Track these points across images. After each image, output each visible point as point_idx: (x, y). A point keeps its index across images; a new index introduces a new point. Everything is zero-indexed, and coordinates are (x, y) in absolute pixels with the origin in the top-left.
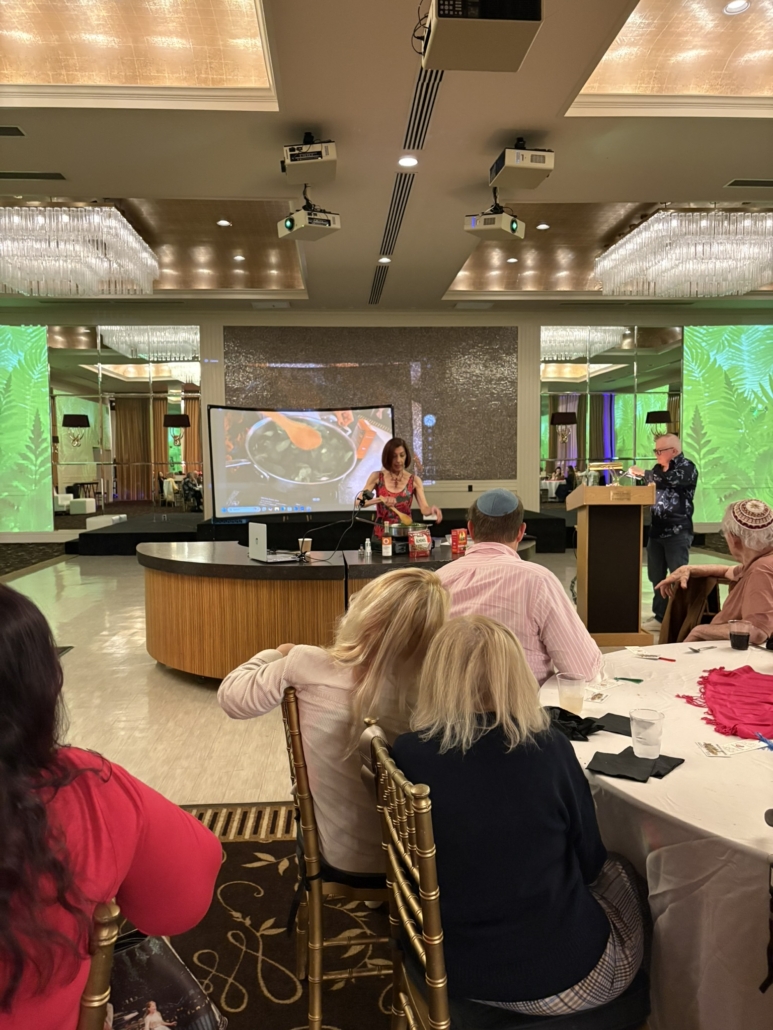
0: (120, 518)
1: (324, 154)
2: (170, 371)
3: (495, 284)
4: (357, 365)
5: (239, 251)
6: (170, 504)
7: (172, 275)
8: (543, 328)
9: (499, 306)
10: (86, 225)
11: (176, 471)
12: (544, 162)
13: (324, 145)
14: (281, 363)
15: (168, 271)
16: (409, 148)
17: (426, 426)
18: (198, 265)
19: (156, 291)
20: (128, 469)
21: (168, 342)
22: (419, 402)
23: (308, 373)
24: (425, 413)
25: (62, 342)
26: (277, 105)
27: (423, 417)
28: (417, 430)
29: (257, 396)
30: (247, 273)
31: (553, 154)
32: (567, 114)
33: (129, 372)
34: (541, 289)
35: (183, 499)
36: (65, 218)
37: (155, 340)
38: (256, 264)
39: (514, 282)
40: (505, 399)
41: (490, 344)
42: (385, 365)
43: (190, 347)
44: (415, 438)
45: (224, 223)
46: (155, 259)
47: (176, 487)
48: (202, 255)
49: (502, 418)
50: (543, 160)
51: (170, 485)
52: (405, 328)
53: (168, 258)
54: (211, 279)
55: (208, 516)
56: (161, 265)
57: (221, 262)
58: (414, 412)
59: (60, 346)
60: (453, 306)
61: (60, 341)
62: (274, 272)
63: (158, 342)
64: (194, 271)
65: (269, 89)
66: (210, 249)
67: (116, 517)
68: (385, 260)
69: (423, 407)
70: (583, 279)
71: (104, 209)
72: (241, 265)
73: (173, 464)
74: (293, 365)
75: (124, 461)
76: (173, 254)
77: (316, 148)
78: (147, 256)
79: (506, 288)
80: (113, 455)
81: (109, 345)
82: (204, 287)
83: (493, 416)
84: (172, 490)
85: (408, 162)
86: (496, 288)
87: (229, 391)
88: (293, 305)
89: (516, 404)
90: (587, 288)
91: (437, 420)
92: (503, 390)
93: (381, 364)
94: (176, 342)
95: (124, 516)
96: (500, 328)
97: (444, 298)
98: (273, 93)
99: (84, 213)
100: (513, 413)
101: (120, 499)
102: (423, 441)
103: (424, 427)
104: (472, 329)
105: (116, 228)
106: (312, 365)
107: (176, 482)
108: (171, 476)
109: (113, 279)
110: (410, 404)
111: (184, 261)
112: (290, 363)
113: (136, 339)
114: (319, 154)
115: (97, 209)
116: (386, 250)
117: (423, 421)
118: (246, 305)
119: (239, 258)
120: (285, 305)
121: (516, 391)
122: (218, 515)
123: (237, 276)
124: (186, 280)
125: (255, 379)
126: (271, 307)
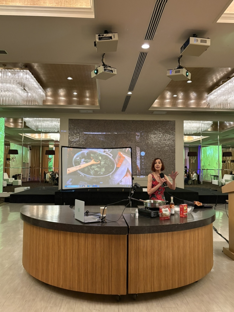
0: (27, 188)
1: (113, 37)
2: (50, 137)
3: (168, 104)
4: (117, 133)
5: (75, 91)
6: (48, 182)
7: (51, 100)
8: (184, 121)
9: (169, 113)
10: (17, 77)
11: (51, 171)
12: (206, 43)
13: (113, 34)
14: (89, 132)
15: (49, 98)
16: (147, 39)
17: (142, 156)
18: (60, 96)
19: (44, 105)
20: (34, 170)
21: (49, 125)
22: (139, 147)
23: (98, 136)
24: (141, 151)
25: (13, 125)
26: (94, 15)
27: (140, 152)
28: (138, 157)
29: (80, 144)
30: (78, 99)
31: (210, 39)
32: (218, 22)
33: (36, 136)
34: (185, 106)
35: (52, 181)
36: (10, 74)
37: (44, 124)
38: (81, 96)
39: (175, 104)
40: (171, 146)
41: (165, 127)
42: (127, 134)
43: (57, 127)
44: (137, 160)
45: (70, 78)
46: (44, 92)
47: (50, 176)
48: (62, 92)
49: (169, 153)
50: (205, 42)
51: (48, 176)
52: (134, 121)
53: (49, 93)
54: (65, 101)
55: (60, 188)
56: (46, 96)
57: (69, 95)
58: (137, 150)
59: (12, 127)
60: (152, 113)
61: (12, 125)
62: (88, 99)
63: (45, 125)
64: (59, 98)
65: (91, 9)
66: (64, 90)
67: (26, 188)
68: (130, 93)
69: (140, 149)
70: (200, 104)
71: (24, 70)
72: (76, 96)
73: (50, 168)
74: (93, 133)
75: (33, 167)
76: (51, 91)
77: (110, 35)
78: (41, 91)
79: (172, 106)
80: (30, 165)
81: (28, 126)
82: (62, 104)
83: (166, 152)
84: (49, 177)
85: (146, 46)
86: (168, 106)
87: (70, 142)
88: (95, 112)
89: (175, 148)
90: (201, 107)
91: (146, 153)
92: (170, 143)
93: (125, 133)
94: (52, 125)
95: (29, 187)
96: (168, 121)
97: (149, 109)
98: (93, 10)
99: (17, 72)
100: (174, 152)
101: (31, 180)
102: (140, 161)
103: (141, 156)
104: (159, 121)
105: (28, 78)
106: (100, 133)
107: (50, 175)
108: (49, 172)
109: (28, 100)
110: (136, 148)
111: (55, 95)
112: (93, 132)
113: (38, 124)
114: (111, 38)
115: (22, 70)
116: (131, 89)
117: (140, 154)
118: (77, 111)
119: (75, 93)
120: (91, 111)
121: (175, 143)
122: (64, 188)
123: (74, 100)
124: (56, 101)
125: (80, 138)
126: (86, 112)
